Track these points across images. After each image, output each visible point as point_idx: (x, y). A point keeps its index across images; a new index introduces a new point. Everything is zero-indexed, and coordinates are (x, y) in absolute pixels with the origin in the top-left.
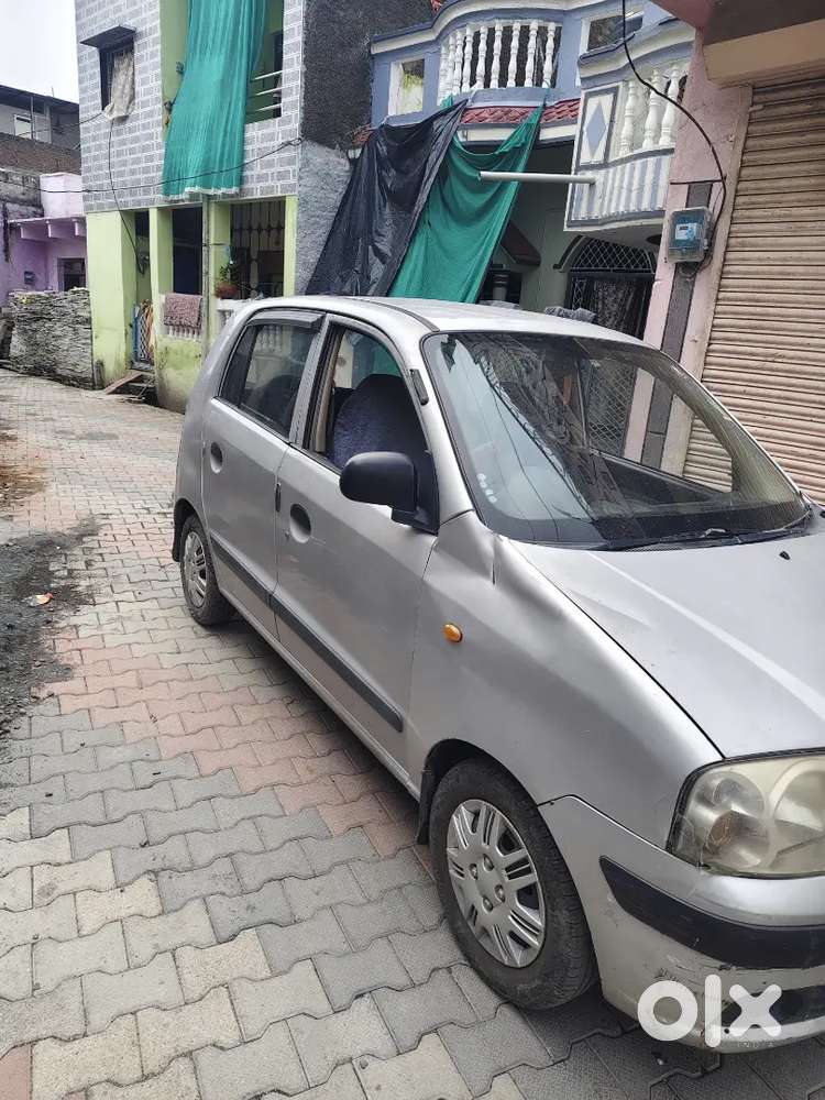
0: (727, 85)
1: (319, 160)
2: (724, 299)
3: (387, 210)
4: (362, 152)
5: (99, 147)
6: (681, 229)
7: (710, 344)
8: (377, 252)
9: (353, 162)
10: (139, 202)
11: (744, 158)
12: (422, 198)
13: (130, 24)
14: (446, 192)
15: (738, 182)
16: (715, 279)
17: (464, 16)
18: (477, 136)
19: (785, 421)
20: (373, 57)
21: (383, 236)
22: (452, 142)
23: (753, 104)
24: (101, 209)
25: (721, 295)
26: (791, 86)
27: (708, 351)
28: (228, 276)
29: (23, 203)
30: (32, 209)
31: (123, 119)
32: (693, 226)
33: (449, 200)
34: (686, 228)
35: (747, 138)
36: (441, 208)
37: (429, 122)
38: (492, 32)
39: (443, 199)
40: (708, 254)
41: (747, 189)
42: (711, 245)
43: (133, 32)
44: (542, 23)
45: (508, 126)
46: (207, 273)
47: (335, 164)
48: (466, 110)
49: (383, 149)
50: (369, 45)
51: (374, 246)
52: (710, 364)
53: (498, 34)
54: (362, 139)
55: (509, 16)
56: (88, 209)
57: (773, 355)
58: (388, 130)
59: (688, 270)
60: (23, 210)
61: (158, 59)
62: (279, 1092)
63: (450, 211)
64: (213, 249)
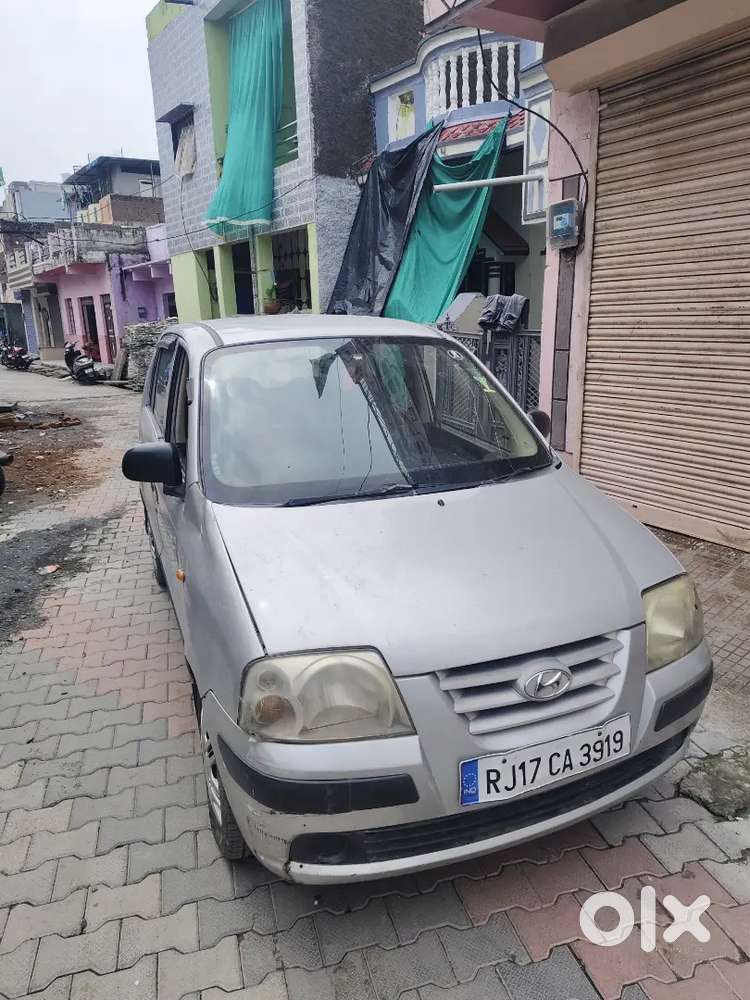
0: (575, 91)
1: (333, 190)
2: (597, 277)
3: (390, 226)
4: (368, 178)
5: (175, 202)
6: (558, 219)
7: (590, 318)
8: (383, 261)
9: (362, 186)
10: (205, 243)
11: (600, 151)
12: (412, 211)
13: (189, 101)
14: (433, 202)
15: (597, 173)
16: (589, 260)
17: (436, 49)
18: (453, 151)
19: (653, 381)
20: (373, 95)
21: (387, 246)
22: (433, 159)
23: (601, 104)
24: (181, 251)
25: (594, 274)
26: (627, 84)
27: (589, 324)
28: (274, 294)
29: (134, 252)
30: (141, 256)
31: (190, 176)
32: (566, 216)
33: (435, 210)
34: (560, 219)
35: (599, 134)
36: (429, 216)
37: (414, 145)
38: (460, 59)
39: (430, 209)
40: (581, 239)
41: (604, 179)
42: (582, 230)
43: (192, 106)
44: (502, 44)
45: (479, 138)
46: (257, 296)
47: (347, 191)
48: (444, 129)
49: (383, 173)
50: (369, 86)
51: (380, 256)
52: (592, 335)
53: (465, 61)
54: (368, 165)
55: (472, 43)
56: (172, 252)
57: (638, 323)
58: (387, 155)
59: (569, 254)
60: (134, 257)
61: (210, 125)
62: (28, 903)
63: (437, 218)
64: (259, 275)
